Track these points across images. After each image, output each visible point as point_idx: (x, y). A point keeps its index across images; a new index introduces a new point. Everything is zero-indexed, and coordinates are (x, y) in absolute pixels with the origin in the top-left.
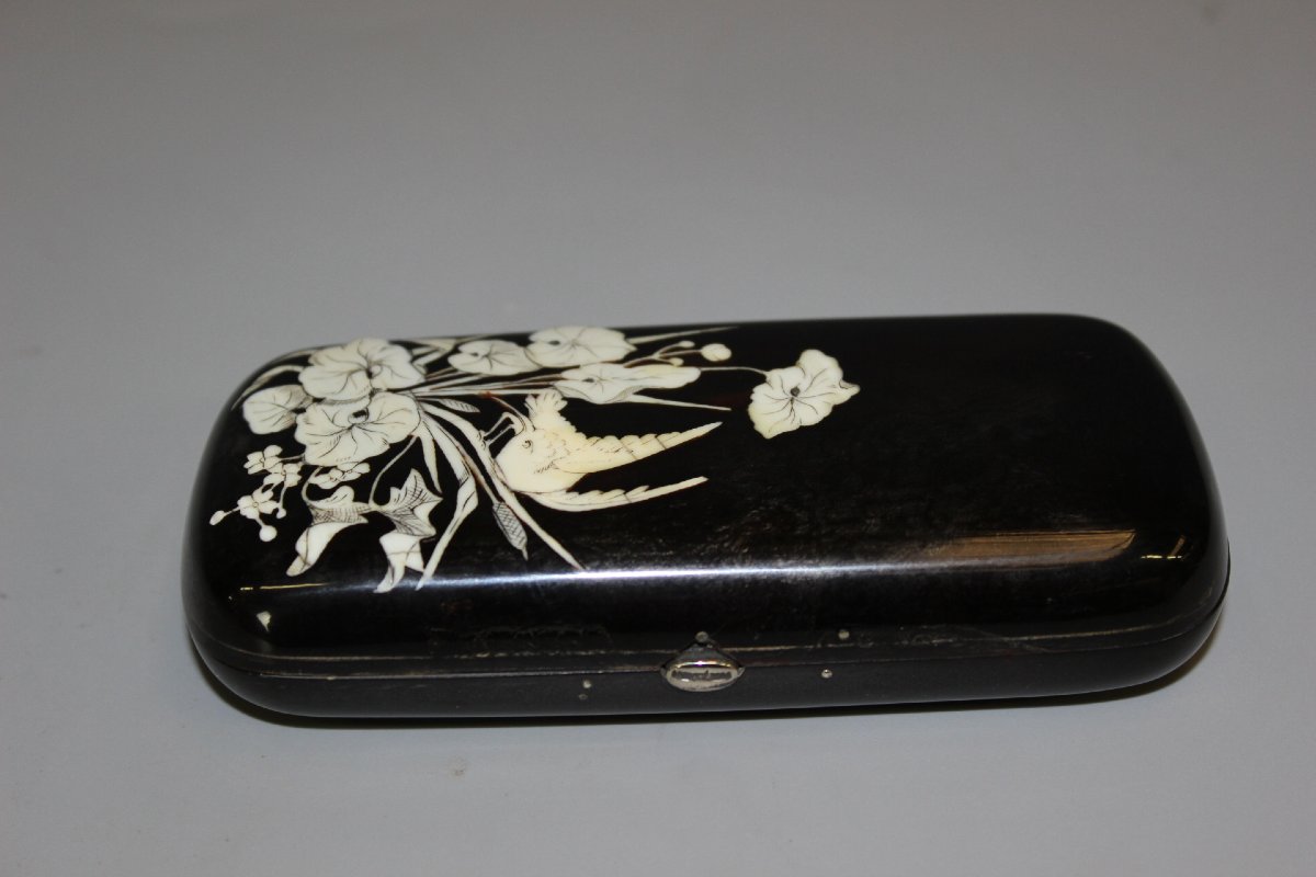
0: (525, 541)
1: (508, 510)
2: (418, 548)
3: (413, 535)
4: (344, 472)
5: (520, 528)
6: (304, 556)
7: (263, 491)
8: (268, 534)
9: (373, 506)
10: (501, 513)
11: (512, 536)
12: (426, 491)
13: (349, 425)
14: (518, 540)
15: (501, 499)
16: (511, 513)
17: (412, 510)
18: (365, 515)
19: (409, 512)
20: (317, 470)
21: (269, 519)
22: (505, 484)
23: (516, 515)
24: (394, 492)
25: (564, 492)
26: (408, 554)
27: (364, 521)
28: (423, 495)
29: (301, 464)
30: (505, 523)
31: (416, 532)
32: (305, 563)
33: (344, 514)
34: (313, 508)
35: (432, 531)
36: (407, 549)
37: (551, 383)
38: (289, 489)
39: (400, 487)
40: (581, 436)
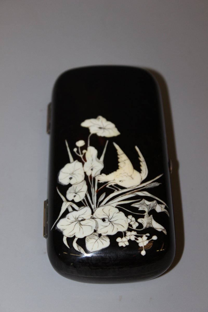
0: (157, 183)
1: (148, 185)
2: (160, 205)
3: (156, 205)
4: (131, 221)
5: (153, 183)
6: (162, 230)
7: (138, 240)
8: (155, 238)
9: (146, 214)
10: (149, 187)
11: (156, 185)
12: (140, 202)
13: (109, 222)
14: (157, 184)
15: (144, 187)
16: (149, 185)
17: (148, 205)
18: (149, 216)
19: (148, 206)
20: (130, 227)
21: (149, 238)
22: (138, 186)
23: (149, 184)
24: (140, 209)
25: (141, 174)
26: (161, 207)
27: (151, 216)
28: (142, 203)
29: (127, 232)
30: (152, 186)
31: (155, 204)
32: (164, 230)
33: (149, 220)
34: (146, 227)
35: (155, 202)
36: (160, 207)
37: (93, 177)
38: (137, 233)
39: (138, 208)
40: (118, 171)
